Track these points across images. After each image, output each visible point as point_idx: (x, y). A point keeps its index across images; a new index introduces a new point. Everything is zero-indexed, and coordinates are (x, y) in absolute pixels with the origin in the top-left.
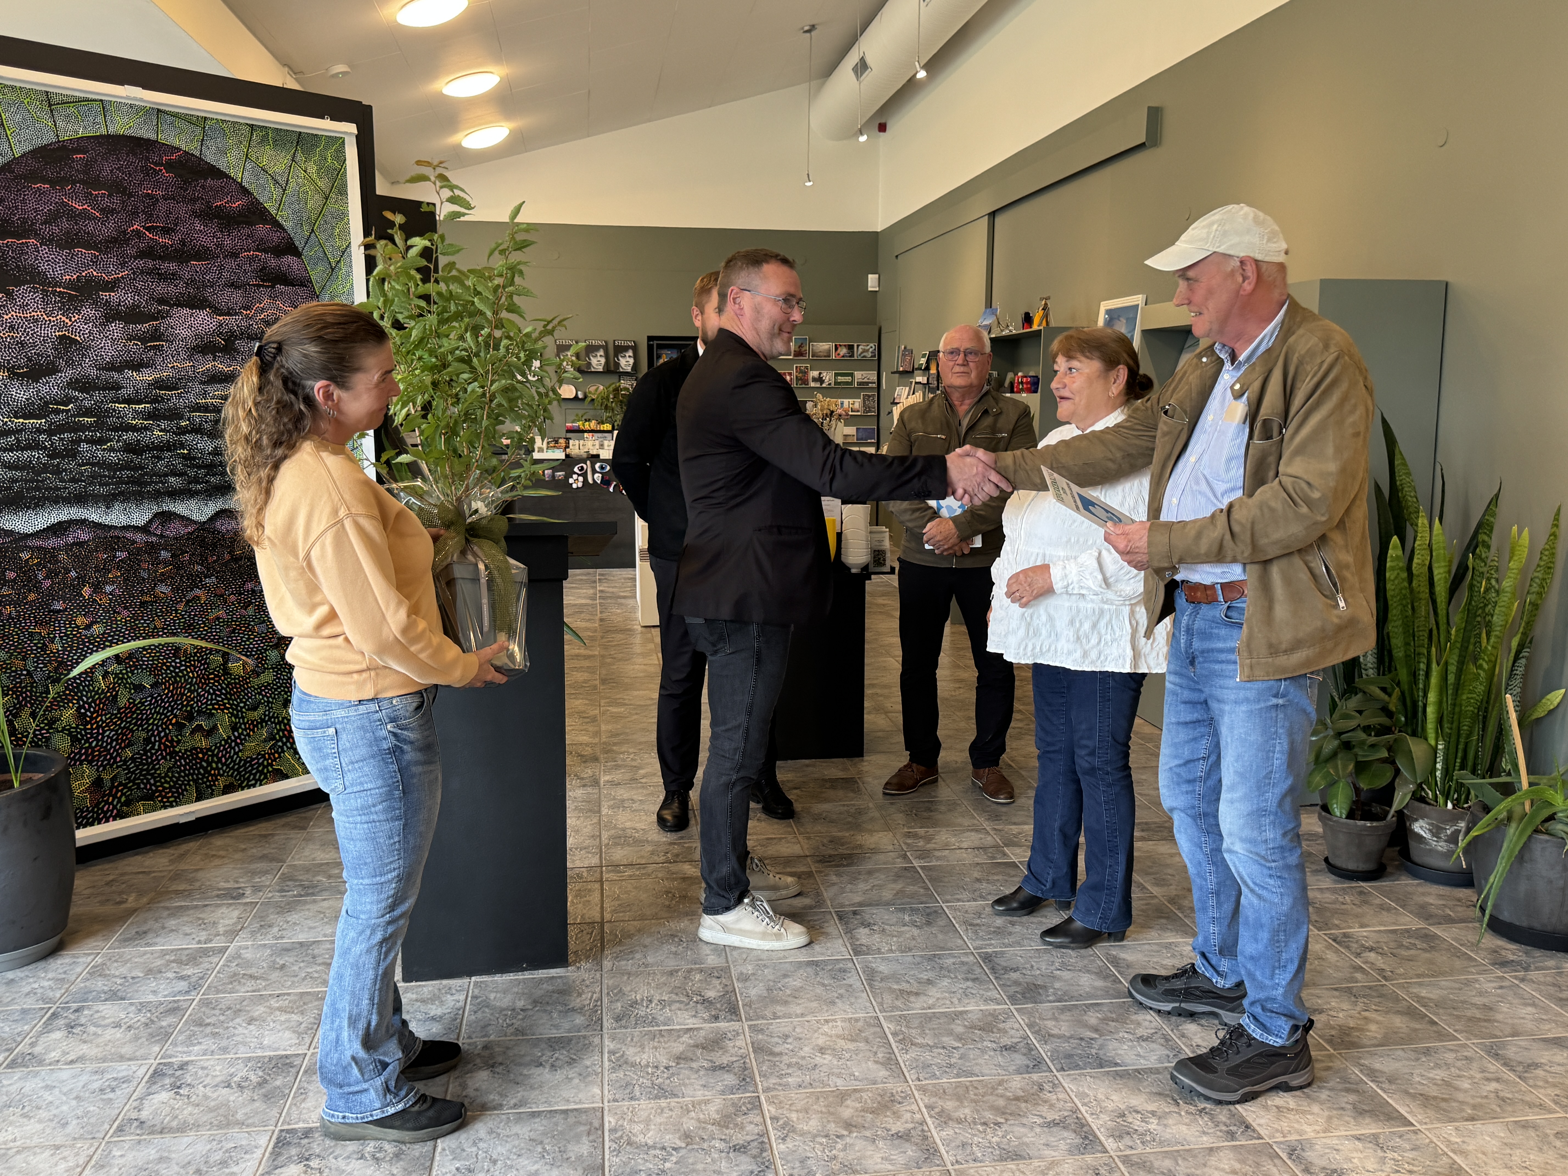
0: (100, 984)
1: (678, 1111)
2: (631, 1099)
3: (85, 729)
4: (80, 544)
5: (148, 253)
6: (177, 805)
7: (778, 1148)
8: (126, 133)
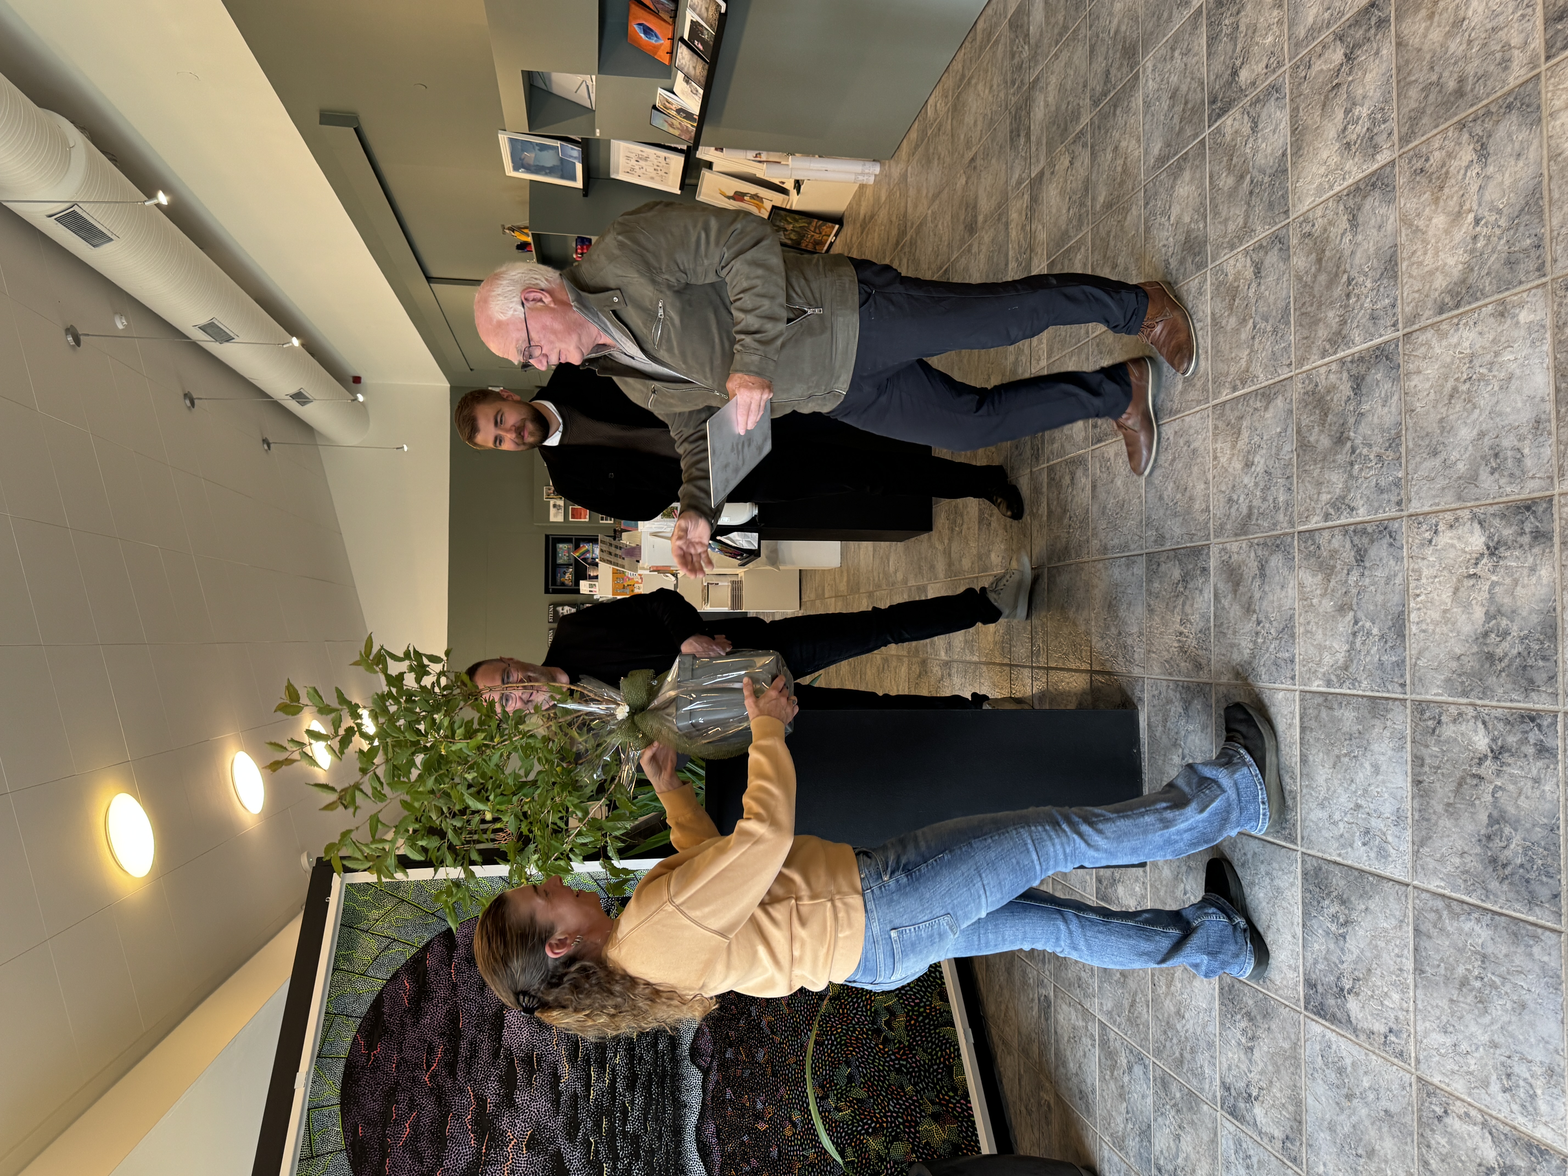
0: (1132, 1143)
1: (1311, 616)
2: (1292, 661)
3: (887, 1128)
4: (718, 1131)
5: (451, 1068)
6: (958, 1044)
7: (1362, 514)
8: (339, 1087)
